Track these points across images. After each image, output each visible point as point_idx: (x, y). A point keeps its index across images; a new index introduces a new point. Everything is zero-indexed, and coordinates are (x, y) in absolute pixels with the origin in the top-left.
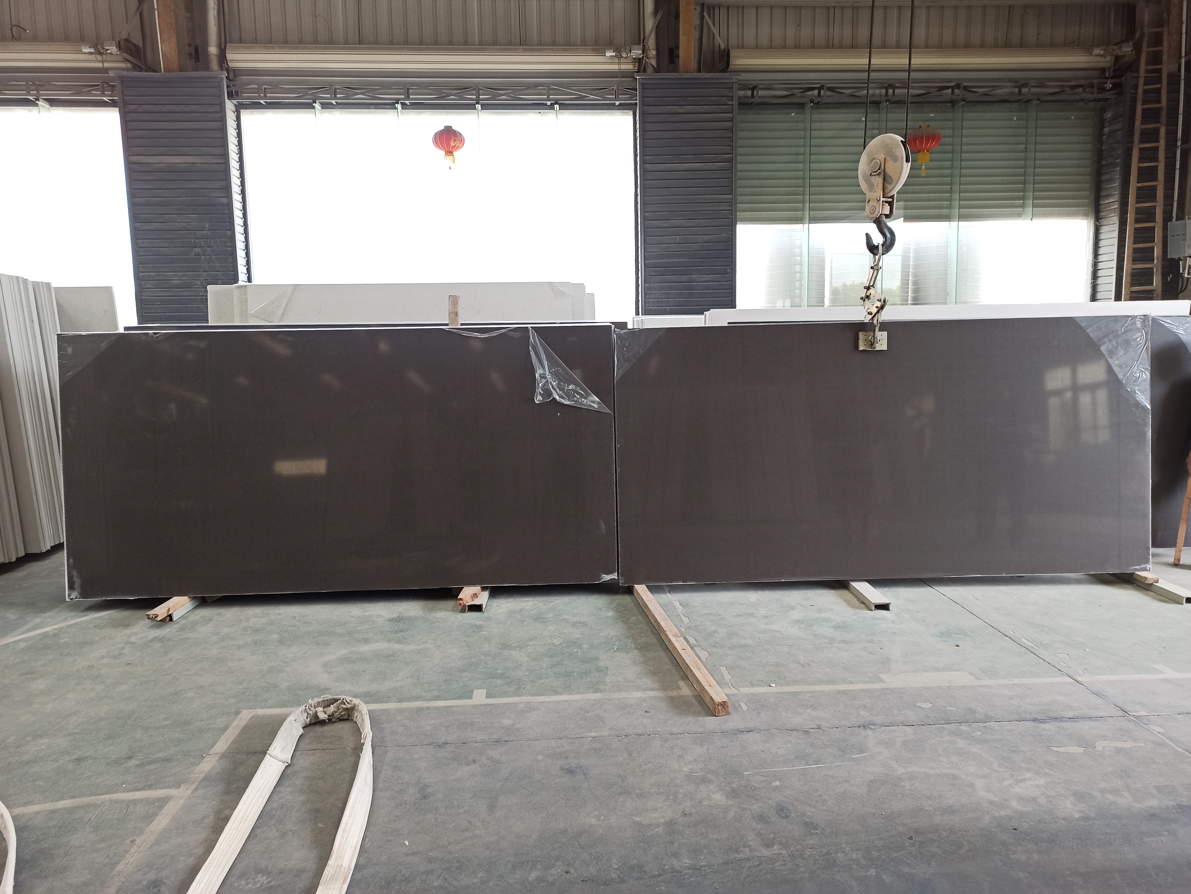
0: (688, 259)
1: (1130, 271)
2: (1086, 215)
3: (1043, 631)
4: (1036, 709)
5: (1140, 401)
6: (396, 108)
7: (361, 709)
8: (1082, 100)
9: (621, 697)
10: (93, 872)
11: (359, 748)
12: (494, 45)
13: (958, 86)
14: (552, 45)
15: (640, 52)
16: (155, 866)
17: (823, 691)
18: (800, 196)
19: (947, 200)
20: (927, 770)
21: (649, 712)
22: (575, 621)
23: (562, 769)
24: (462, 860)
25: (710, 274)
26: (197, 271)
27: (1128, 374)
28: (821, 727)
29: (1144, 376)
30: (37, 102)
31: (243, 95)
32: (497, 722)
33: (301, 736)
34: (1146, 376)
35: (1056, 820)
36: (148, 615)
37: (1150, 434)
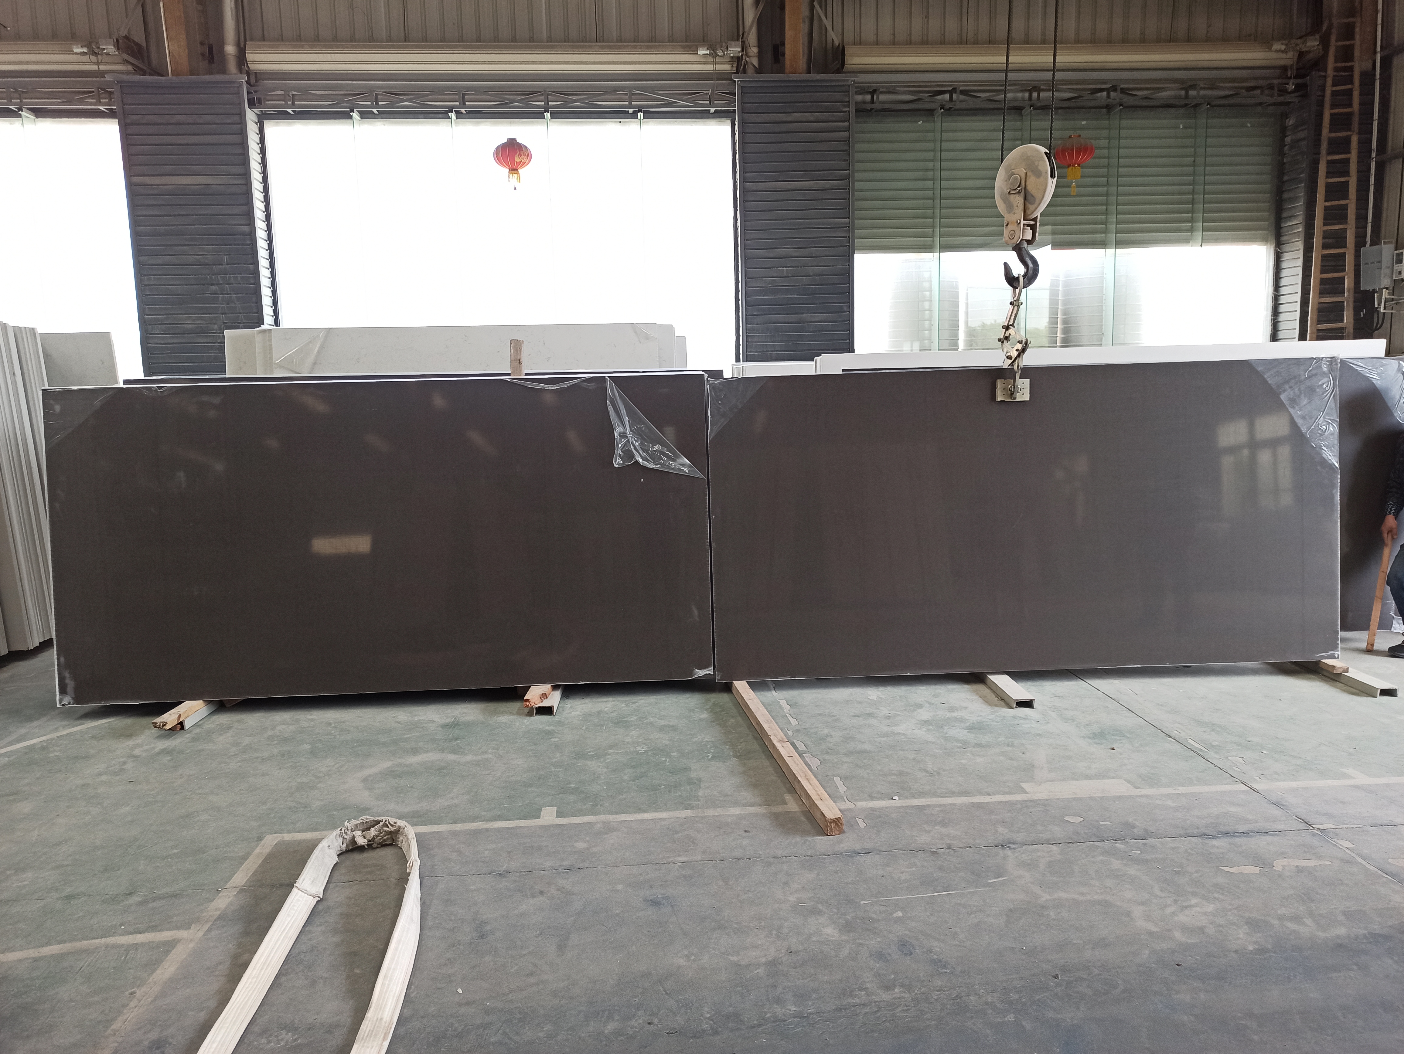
0: (797, 295)
1: (1316, 306)
2: (1264, 240)
3: (1213, 730)
4: (1204, 822)
5: (1326, 459)
6: (449, 118)
7: (407, 832)
8: (1260, 104)
9: (716, 814)
10: (85, 1031)
11: (404, 879)
12: (565, 42)
13: (1114, 88)
14: (635, 42)
15: (739, 49)
16: (159, 1023)
17: (955, 805)
18: (929, 220)
19: (1101, 223)
20: (1075, 896)
21: (749, 832)
22: (663, 724)
23: (646, 900)
24: (526, 1010)
25: (824, 313)
26: (214, 314)
27: (1313, 427)
28: (952, 847)
29: (1331, 429)
30: (20, 112)
31: (267, 102)
32: (569, 846)
33: (335, 865)
34: (1334, 429)
35: (1227, 953)
36: (155, 723)
37: (1339, 497)
